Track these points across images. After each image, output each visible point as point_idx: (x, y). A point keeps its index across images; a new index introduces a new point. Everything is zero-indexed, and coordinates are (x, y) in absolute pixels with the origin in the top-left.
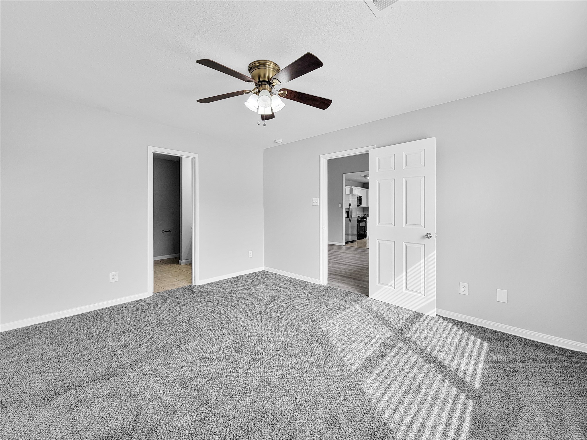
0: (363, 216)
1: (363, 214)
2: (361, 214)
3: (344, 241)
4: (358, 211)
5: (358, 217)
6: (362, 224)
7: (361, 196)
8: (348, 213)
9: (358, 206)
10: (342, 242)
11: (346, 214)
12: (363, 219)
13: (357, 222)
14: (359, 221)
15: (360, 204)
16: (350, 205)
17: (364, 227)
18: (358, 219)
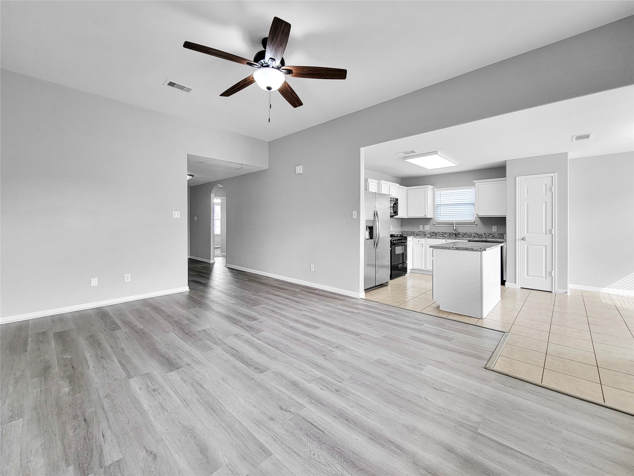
0: (400, 234)
1: (400, 230)
2: (396, 231)
3: (362, 287)
4: (392, 226)
5: (392, 236)
6: (399, 250)
7: (397, 200)
8: (371, 229)
9: (391, 217)
10: (359, 292)
11: (367, 233)
12: (401, 240)
13: (391, 247)
14: (393, 245)
15: (396, 213)
16: (376, 214)
17: (403, 254)
18: (391, 240)
